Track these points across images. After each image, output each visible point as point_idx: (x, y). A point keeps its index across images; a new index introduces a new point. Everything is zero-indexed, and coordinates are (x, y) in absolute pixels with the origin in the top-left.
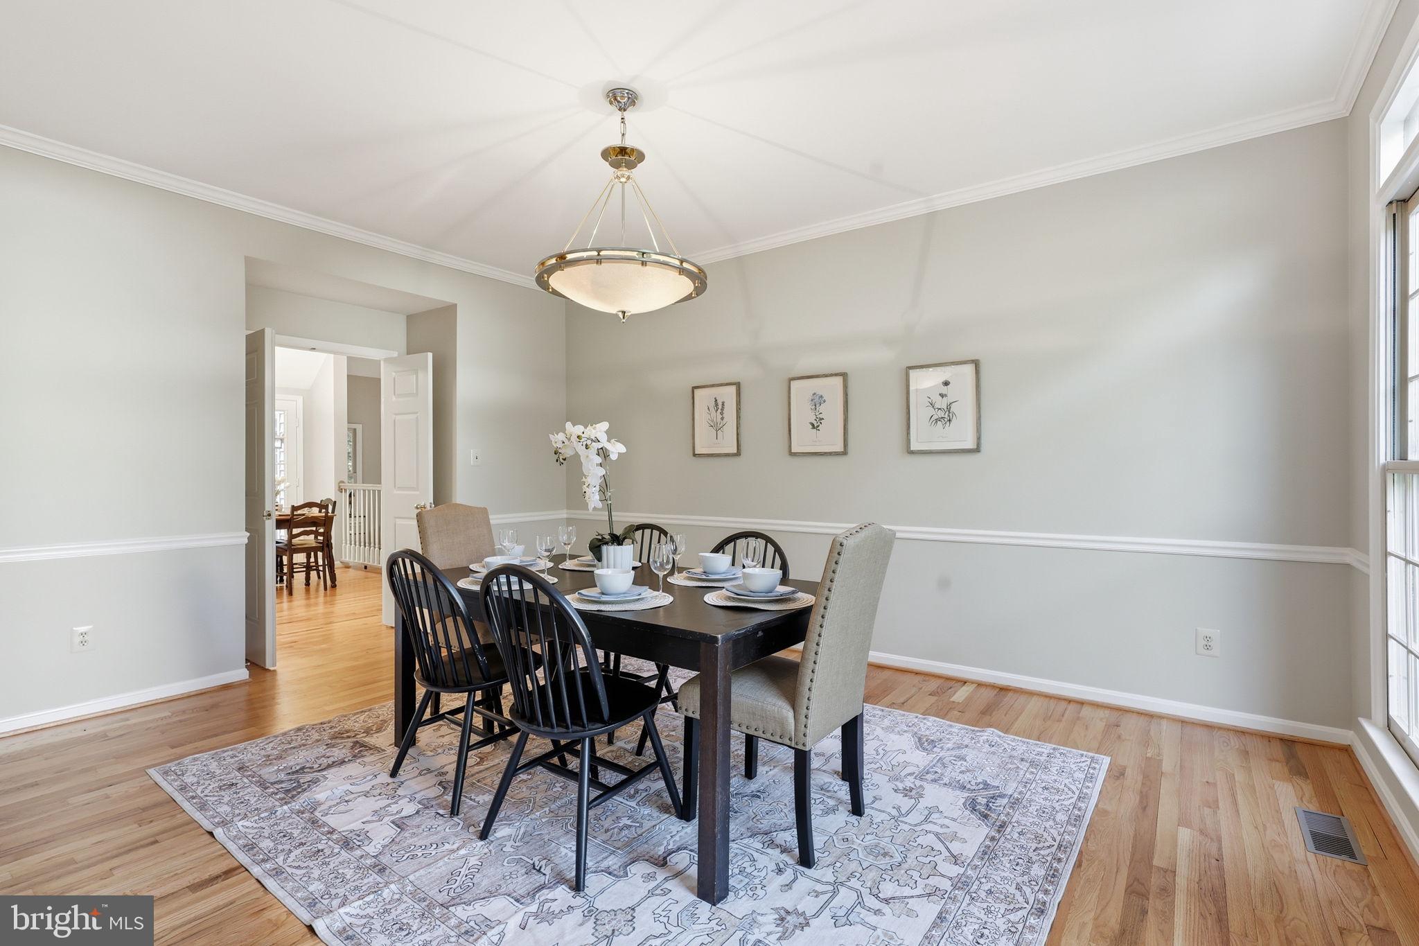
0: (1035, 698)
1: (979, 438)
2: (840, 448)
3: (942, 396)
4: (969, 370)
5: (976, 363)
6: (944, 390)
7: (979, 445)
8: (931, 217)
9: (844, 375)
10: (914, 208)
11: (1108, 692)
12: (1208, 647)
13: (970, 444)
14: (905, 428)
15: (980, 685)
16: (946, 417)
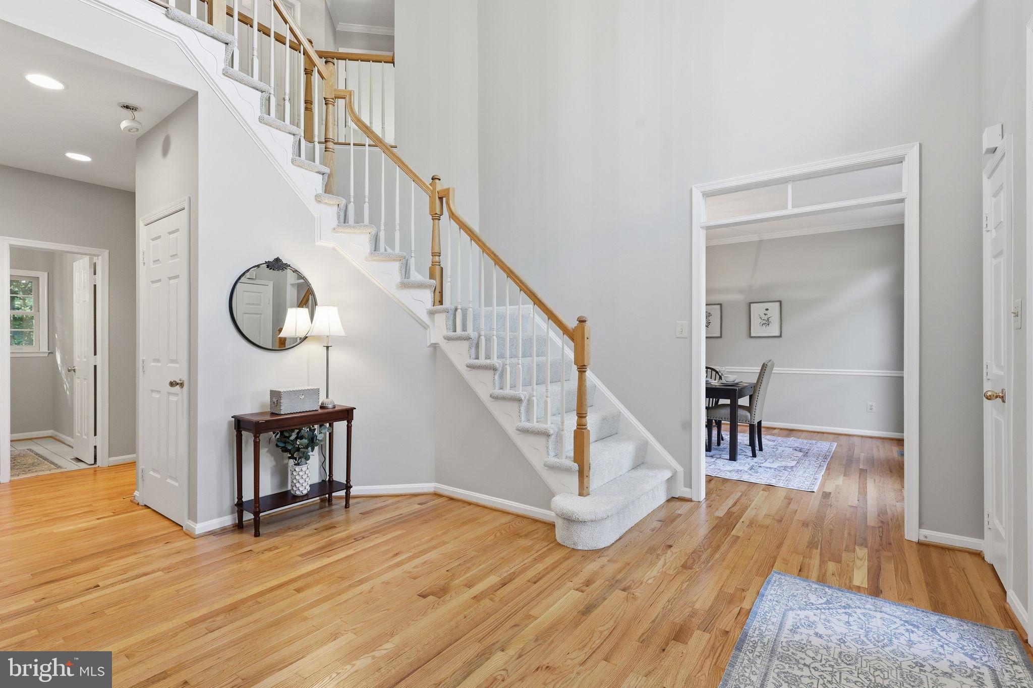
0: (804, 433)
1: (781, 332)
2: (718, 335)
3: (765, 314)
4: (777, 304)
5: (780, 302)
6: (766, 312)
7: (781, 334)
8: (761, 242)
9: (721, 305)
10: (755, 238)
11: (833, 428)
12: (871, 409)
13: (777, 334)
14: (748, 329)
15: (781, 429)
16: (767, 323)
